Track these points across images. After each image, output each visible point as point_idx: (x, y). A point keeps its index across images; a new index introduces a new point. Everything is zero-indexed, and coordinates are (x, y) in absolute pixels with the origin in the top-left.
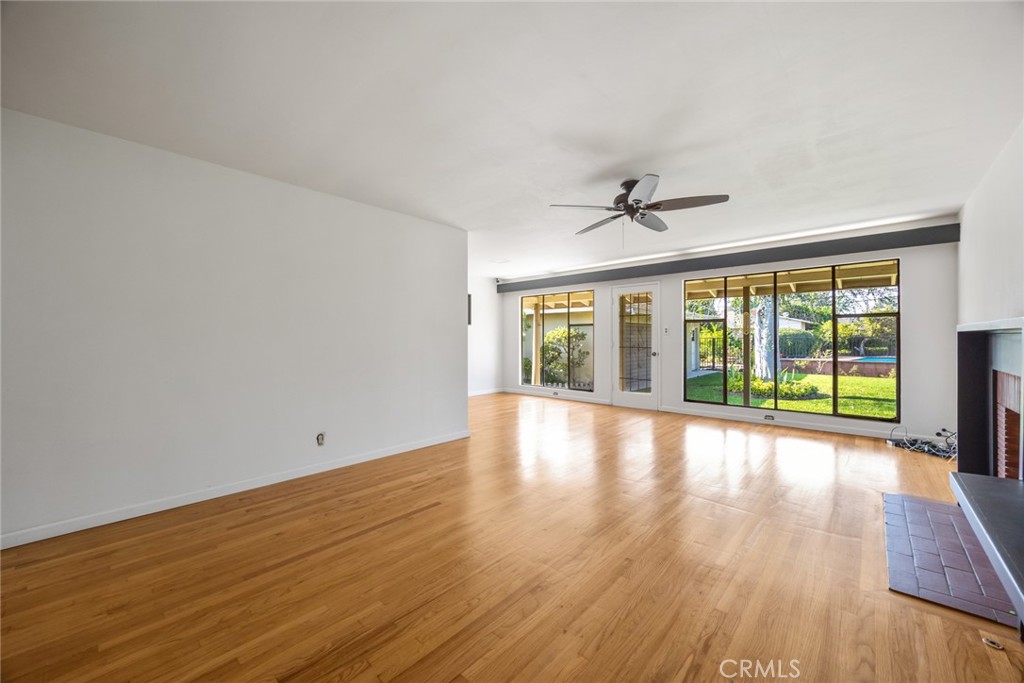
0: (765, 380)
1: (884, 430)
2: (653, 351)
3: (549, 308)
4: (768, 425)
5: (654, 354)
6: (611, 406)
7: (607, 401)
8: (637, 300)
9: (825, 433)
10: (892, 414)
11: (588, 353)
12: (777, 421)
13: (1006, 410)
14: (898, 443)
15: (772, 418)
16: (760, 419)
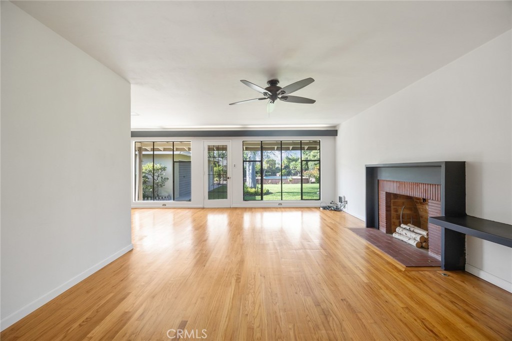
0: (252, 188)
1: (317, 204)
2: (228, 176)
3: (146, 150)
4: (280, 208)
5: (228, 178)
6: (203, 208)
7: (201, 206)
8: (218, 149)
9: (294, 208)
10: (318, 198)
11: (167, 179)
12: (283, 205)
13: (386, 193)
14: (324, 208)
15: (281, 204)
16: (277, 205)
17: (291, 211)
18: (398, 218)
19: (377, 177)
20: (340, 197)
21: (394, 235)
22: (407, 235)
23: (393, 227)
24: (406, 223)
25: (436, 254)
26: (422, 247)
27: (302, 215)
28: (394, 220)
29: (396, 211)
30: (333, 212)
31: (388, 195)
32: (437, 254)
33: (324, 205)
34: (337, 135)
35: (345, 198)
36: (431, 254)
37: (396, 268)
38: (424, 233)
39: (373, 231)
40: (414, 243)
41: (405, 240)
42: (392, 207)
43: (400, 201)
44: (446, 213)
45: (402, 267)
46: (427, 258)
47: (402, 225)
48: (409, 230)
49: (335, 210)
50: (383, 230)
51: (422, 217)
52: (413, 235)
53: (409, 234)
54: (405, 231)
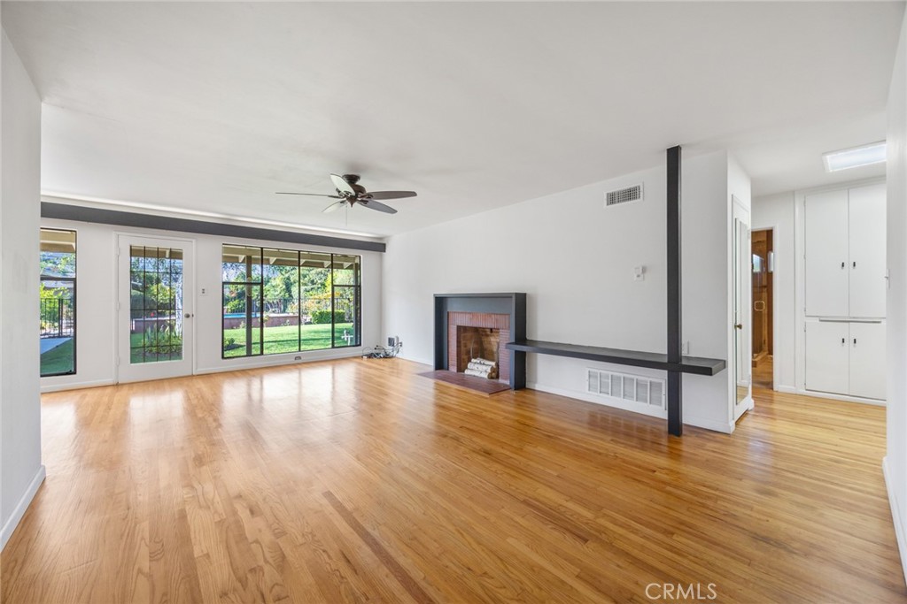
1: (358, 351)
4: (298, 364)
6: (117, 385)
7: (110, 381)
9: (321, 361)
12: (304, 359)
13: (458, 327)
14: (370, 356)
15: (300, 358)
16: (292, 360)
17: (322, 366)
18: (468, 353)
19: (446, 308)
20: (390, 339)
21: (467, 372)
22: (479, 369)
23: (463, 364)
24: (475, 358)
25: (505, 381)
26: (492, 378)
27: (333, 370)
28: (464, 357)
29: (465, 346)
30: (381, 360)
31: (459, 328)
32: (506, 379)
33: (369, 352)
34: (385, 251)
35: (398, 338)
36: (501, 381)
37: (483, 397)
38: (493, 364)
39: (442, 373)
40: (485, 376)
41: (477, 374)
42: (462, 342)
43: (469, 334)
44: (516, 339)
45: (486, 395)
46: (498, 385)
47: (473, 360)
48: (480, 363)
49: (384, 357)
50: (453, 369)
51: (486, 350)
52: (484, 367)
53: (481, 367)
54: (476, 366)
